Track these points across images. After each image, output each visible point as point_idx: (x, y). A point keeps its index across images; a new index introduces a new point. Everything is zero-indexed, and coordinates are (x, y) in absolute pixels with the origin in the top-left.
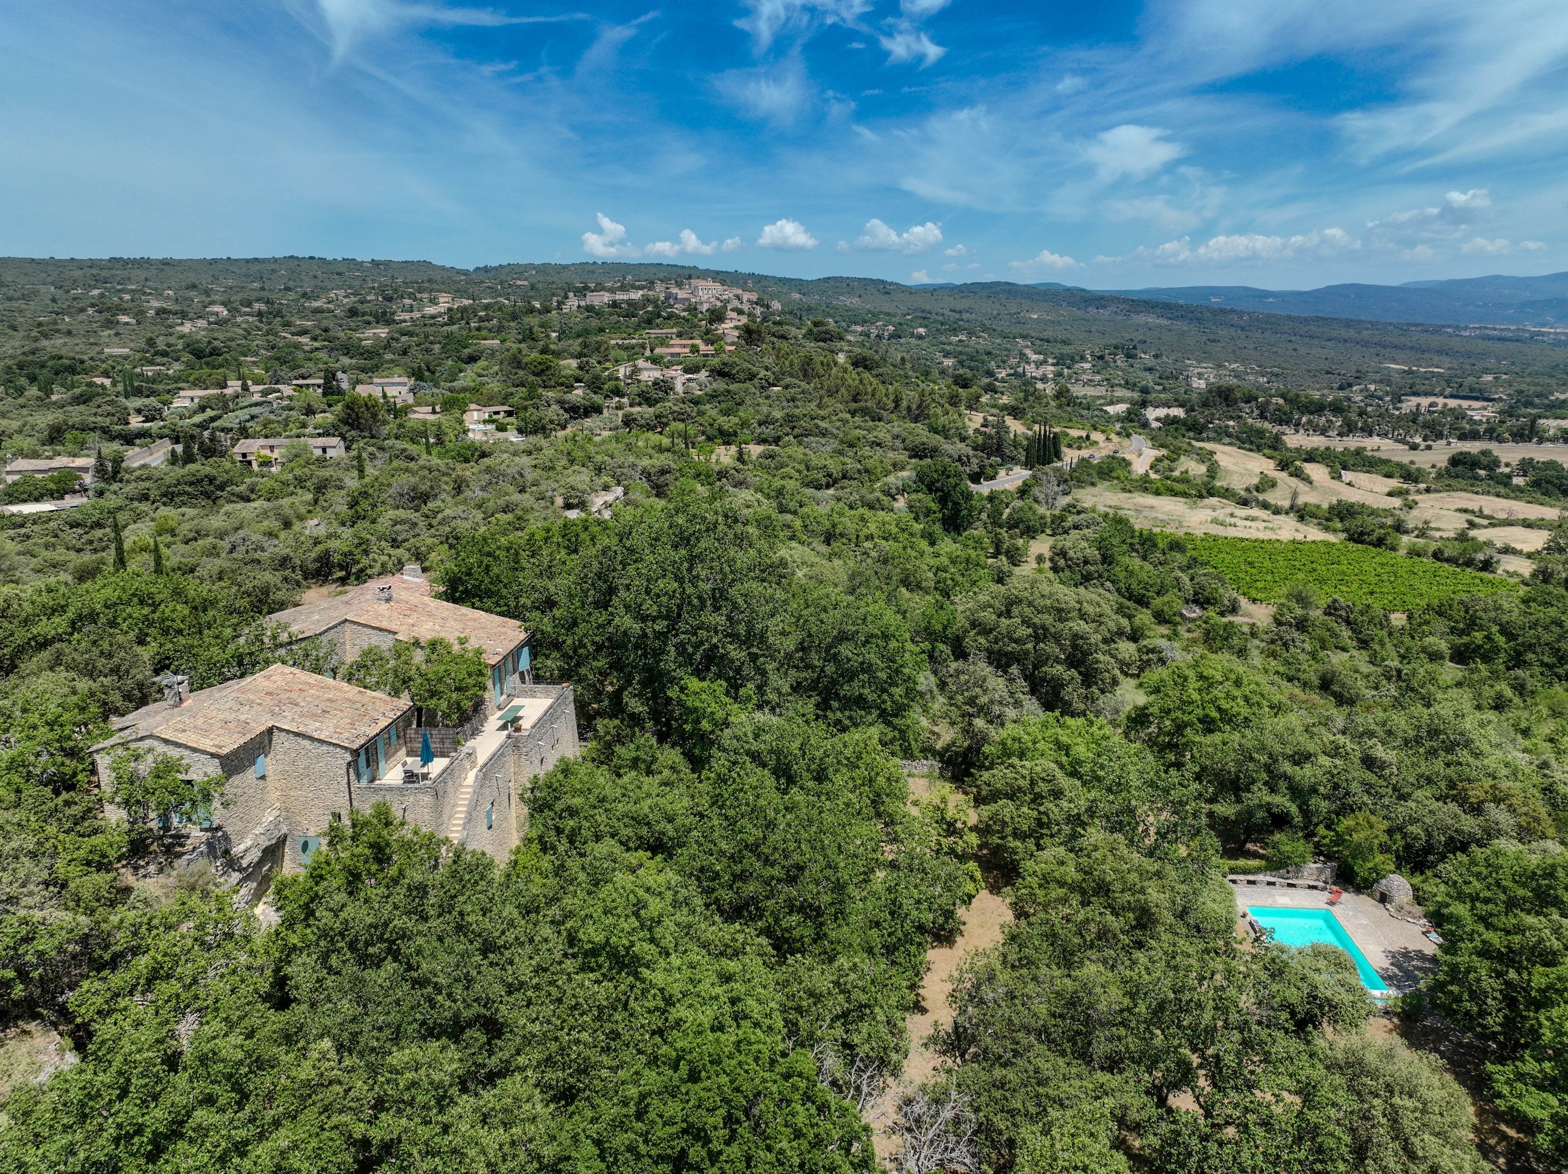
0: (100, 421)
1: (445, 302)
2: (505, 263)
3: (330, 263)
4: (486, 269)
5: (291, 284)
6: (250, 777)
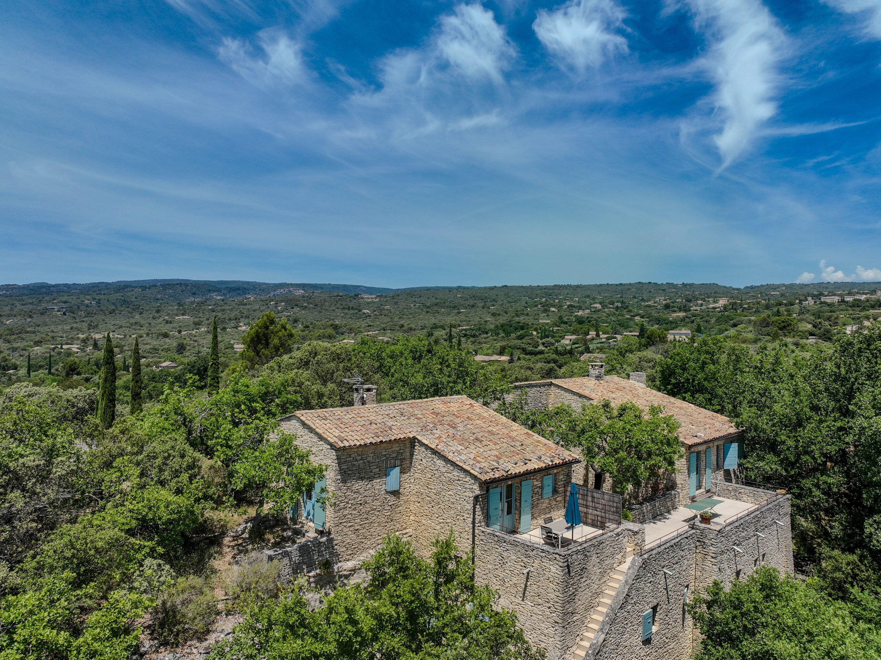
0: (523, 346)
1: (722, 302)
2: (764, 284)
3: (659, 285)
4: (752, 287)
5: (637, 295)
6: (378, 487)
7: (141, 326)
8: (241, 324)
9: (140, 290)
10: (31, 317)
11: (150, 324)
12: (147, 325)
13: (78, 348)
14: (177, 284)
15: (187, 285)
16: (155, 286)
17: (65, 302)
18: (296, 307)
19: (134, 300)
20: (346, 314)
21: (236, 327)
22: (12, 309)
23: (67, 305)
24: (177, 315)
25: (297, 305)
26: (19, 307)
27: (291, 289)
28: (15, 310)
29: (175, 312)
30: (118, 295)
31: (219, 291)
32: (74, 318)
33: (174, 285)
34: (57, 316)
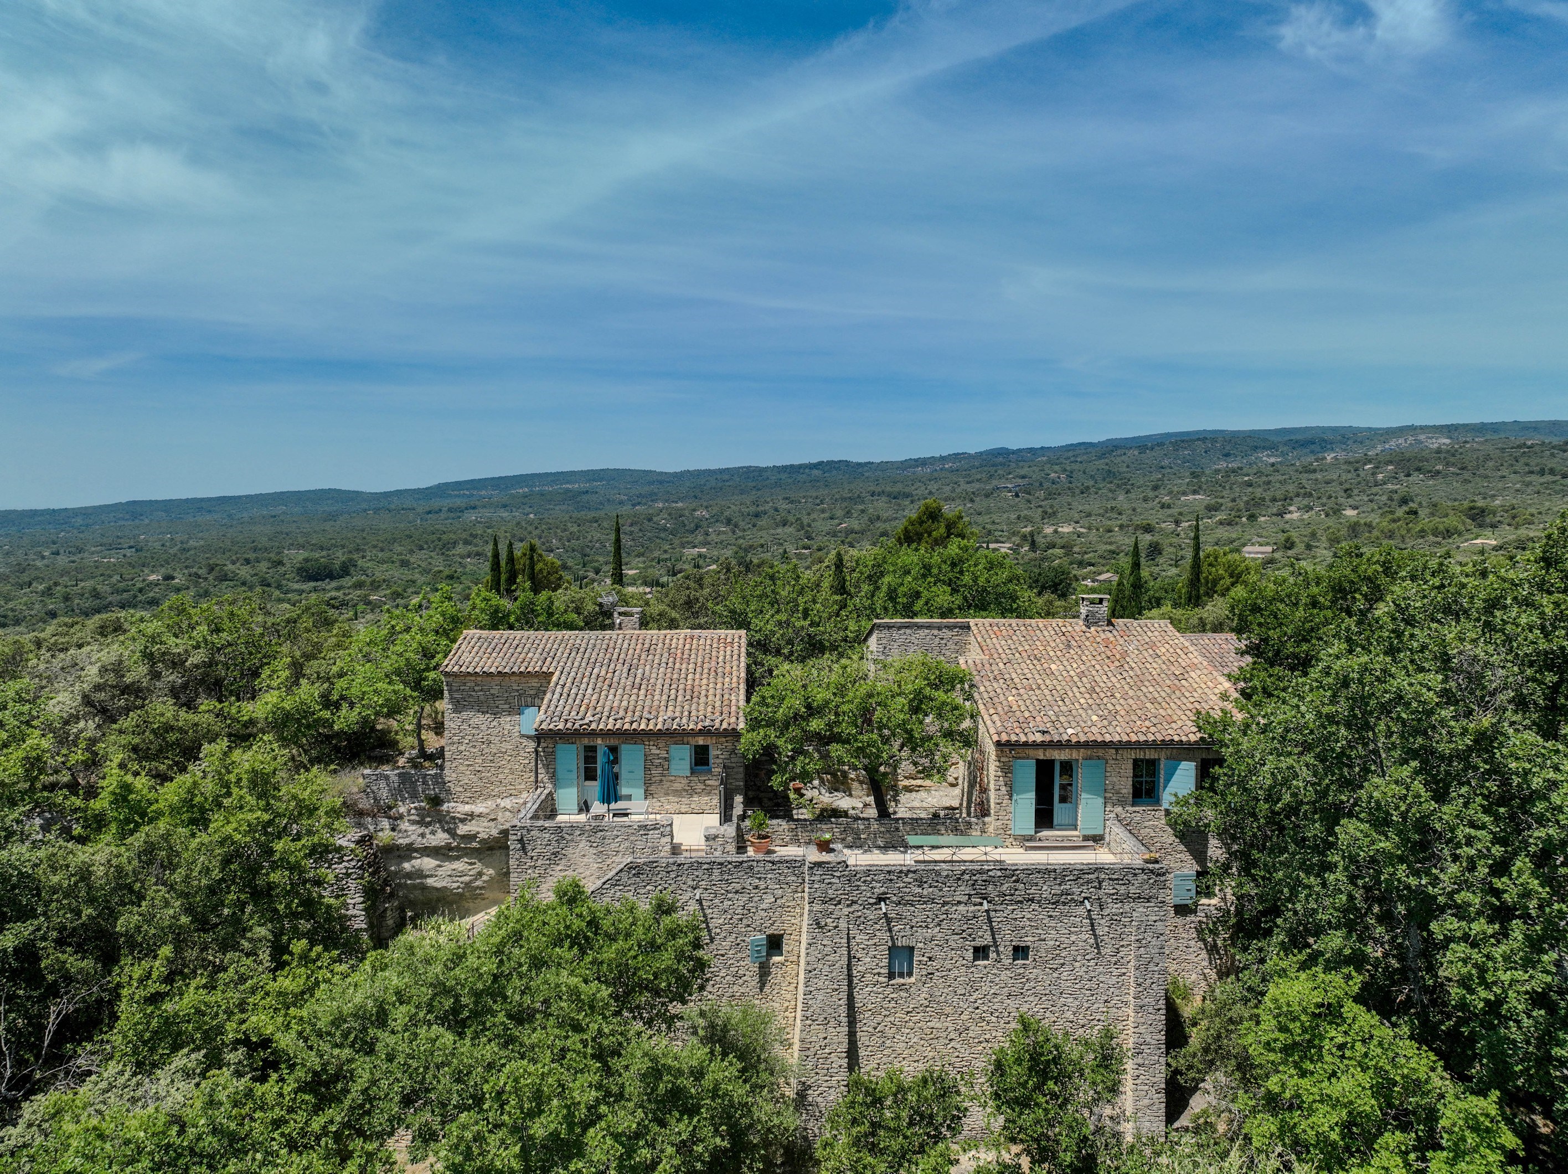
6: (508, 727)
7: (1120, 514)
8: (1292, 508)
9: (1136, 453)
10: (972, 501)
11: (1134, 510)
12: (1130, 512)
13: (1010, 549)
14: (1199, 439)
15: (1214, 440)
16: (1160, 444)
17: (1023, 477)
18: (1416, 474)
19: (1125, 469)
20: (1528, 484)
21: (1280, 514)
22: (953, 490)
23: (1026, 481)
24: (1184, 494)
25: (1418, 469)
26: (964, 486)
27: (1422, 437)
28: (958, 490)
29: (1184, 488)
30: (1101, 464)
31: (1273, 447)
32: (1029, 501)
33: (1193, 441)
34: (1006, 499)
